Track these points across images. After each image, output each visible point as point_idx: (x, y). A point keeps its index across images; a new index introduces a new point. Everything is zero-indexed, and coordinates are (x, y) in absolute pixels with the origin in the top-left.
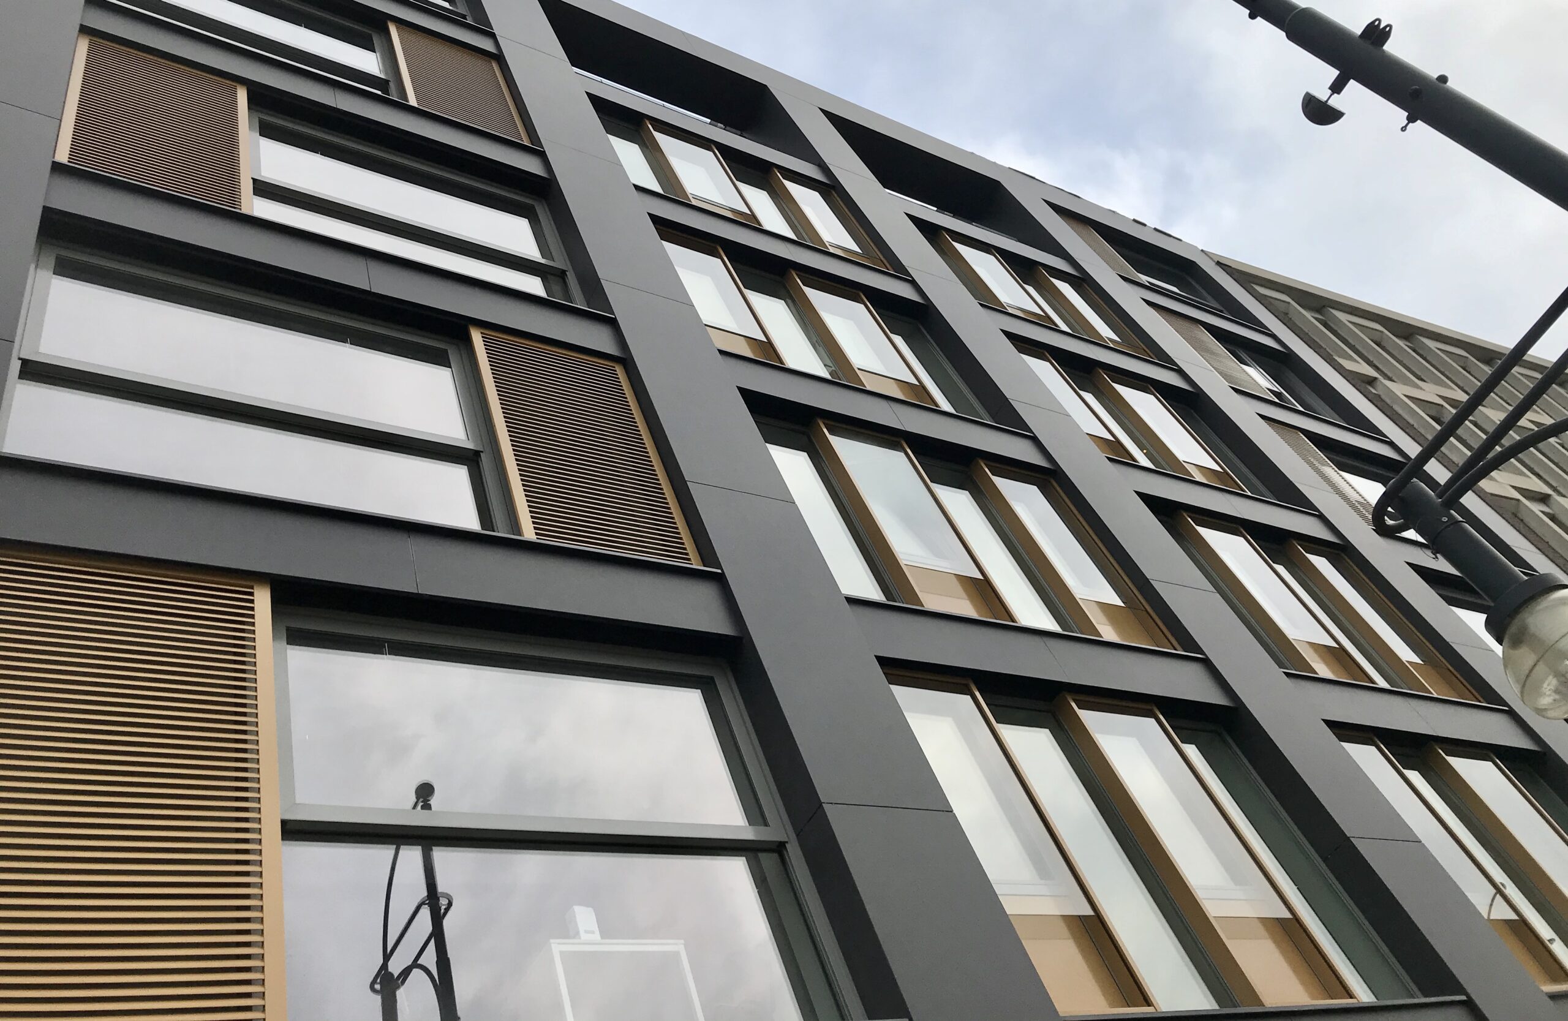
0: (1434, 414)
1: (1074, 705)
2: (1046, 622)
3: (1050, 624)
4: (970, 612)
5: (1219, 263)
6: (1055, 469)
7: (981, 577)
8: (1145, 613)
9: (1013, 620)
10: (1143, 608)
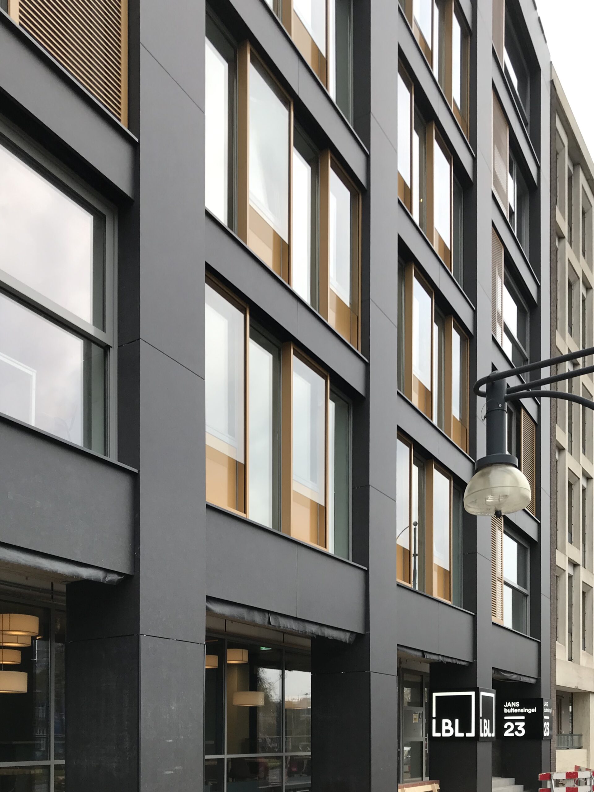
0: (572, 280)
1: (292, 351)
2: (305, 294)
3: (306, 297)
4: (269, 264)
5: (552, 82)
6: (366, 188)
7: (287, 241)
8: (357, 317)
9: (289, 283)
10: (357, 314)
